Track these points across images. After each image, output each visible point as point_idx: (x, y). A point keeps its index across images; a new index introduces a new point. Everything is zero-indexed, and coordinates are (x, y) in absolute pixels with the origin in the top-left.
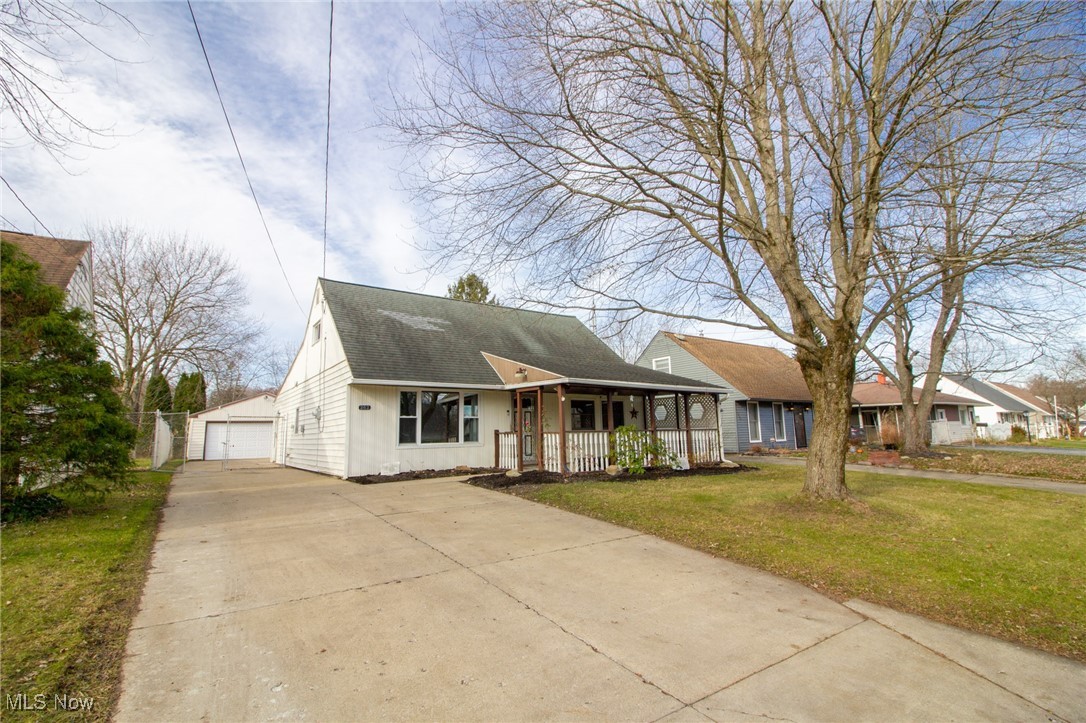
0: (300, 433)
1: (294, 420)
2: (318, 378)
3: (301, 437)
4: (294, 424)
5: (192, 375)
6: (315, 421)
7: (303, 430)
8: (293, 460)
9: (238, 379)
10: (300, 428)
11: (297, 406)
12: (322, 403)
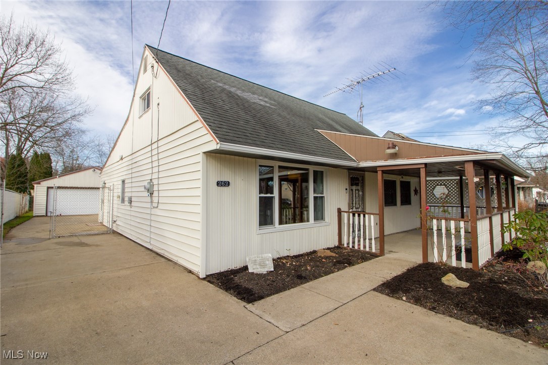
0: (126, 203)
1: (120, 190)
2: (149, 149)
3: (129, 208)
4: (120, 194)
5: (41, 154)
6: (146, 194)
7: (130, 202)
8: (120, 228)
9: (77, 160)
10: (126, 199)
11: (123, 178)
12: (155, 176)
